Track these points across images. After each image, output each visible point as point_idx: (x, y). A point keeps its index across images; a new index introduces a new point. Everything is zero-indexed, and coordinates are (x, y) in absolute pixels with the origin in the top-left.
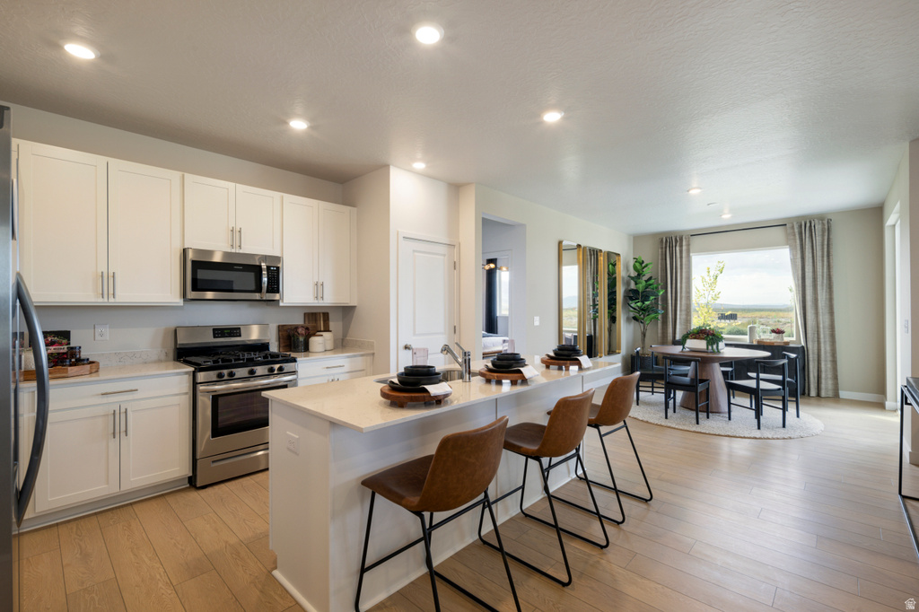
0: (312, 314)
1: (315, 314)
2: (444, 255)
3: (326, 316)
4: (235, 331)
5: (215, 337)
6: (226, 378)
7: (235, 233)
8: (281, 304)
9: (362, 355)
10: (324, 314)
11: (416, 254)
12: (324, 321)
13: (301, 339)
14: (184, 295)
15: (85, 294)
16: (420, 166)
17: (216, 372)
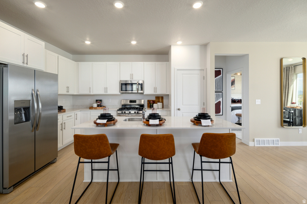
0: (158, 97)
1: (159, 97)
2: (198, 74)
3: (162, 98)
4: (135, 101)
5: (130, 102)
6: (124, 113)
7: (132, 75)
8: (144, 94)
9: (166, 111)
10: (161, 97)
11: (183, 75)
12: (162, 99)
13: (152, 104)
14: (120, 92)
15: (102, 92)
16: (179, 43)
17: (121, 111)
